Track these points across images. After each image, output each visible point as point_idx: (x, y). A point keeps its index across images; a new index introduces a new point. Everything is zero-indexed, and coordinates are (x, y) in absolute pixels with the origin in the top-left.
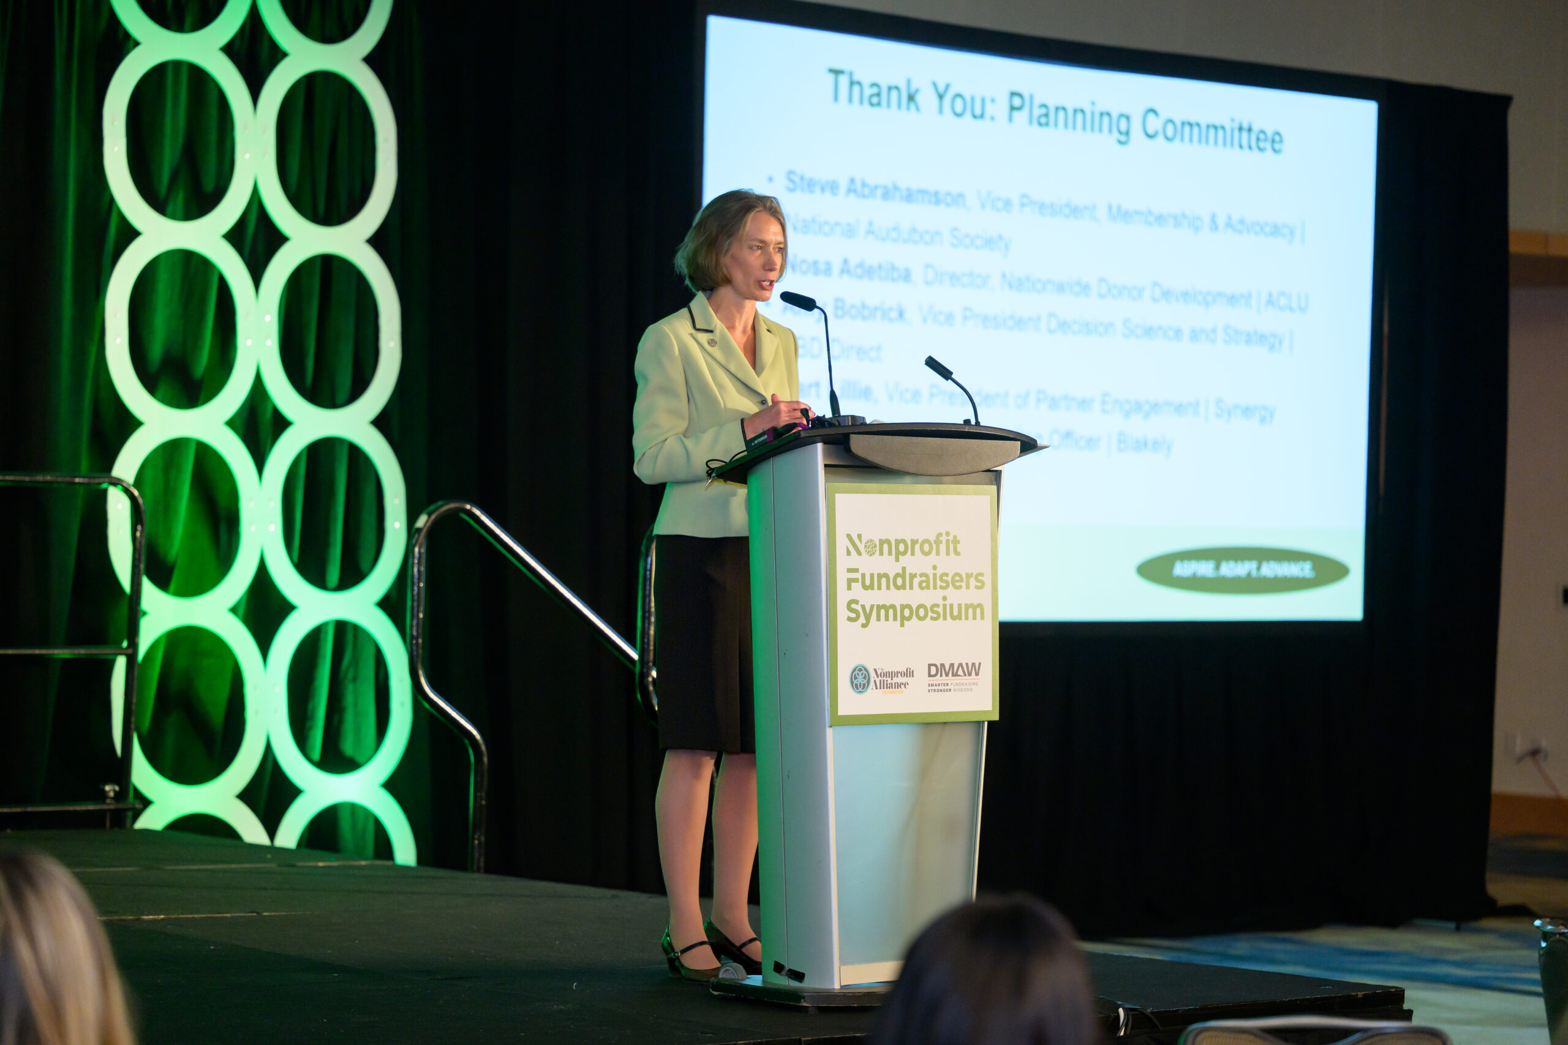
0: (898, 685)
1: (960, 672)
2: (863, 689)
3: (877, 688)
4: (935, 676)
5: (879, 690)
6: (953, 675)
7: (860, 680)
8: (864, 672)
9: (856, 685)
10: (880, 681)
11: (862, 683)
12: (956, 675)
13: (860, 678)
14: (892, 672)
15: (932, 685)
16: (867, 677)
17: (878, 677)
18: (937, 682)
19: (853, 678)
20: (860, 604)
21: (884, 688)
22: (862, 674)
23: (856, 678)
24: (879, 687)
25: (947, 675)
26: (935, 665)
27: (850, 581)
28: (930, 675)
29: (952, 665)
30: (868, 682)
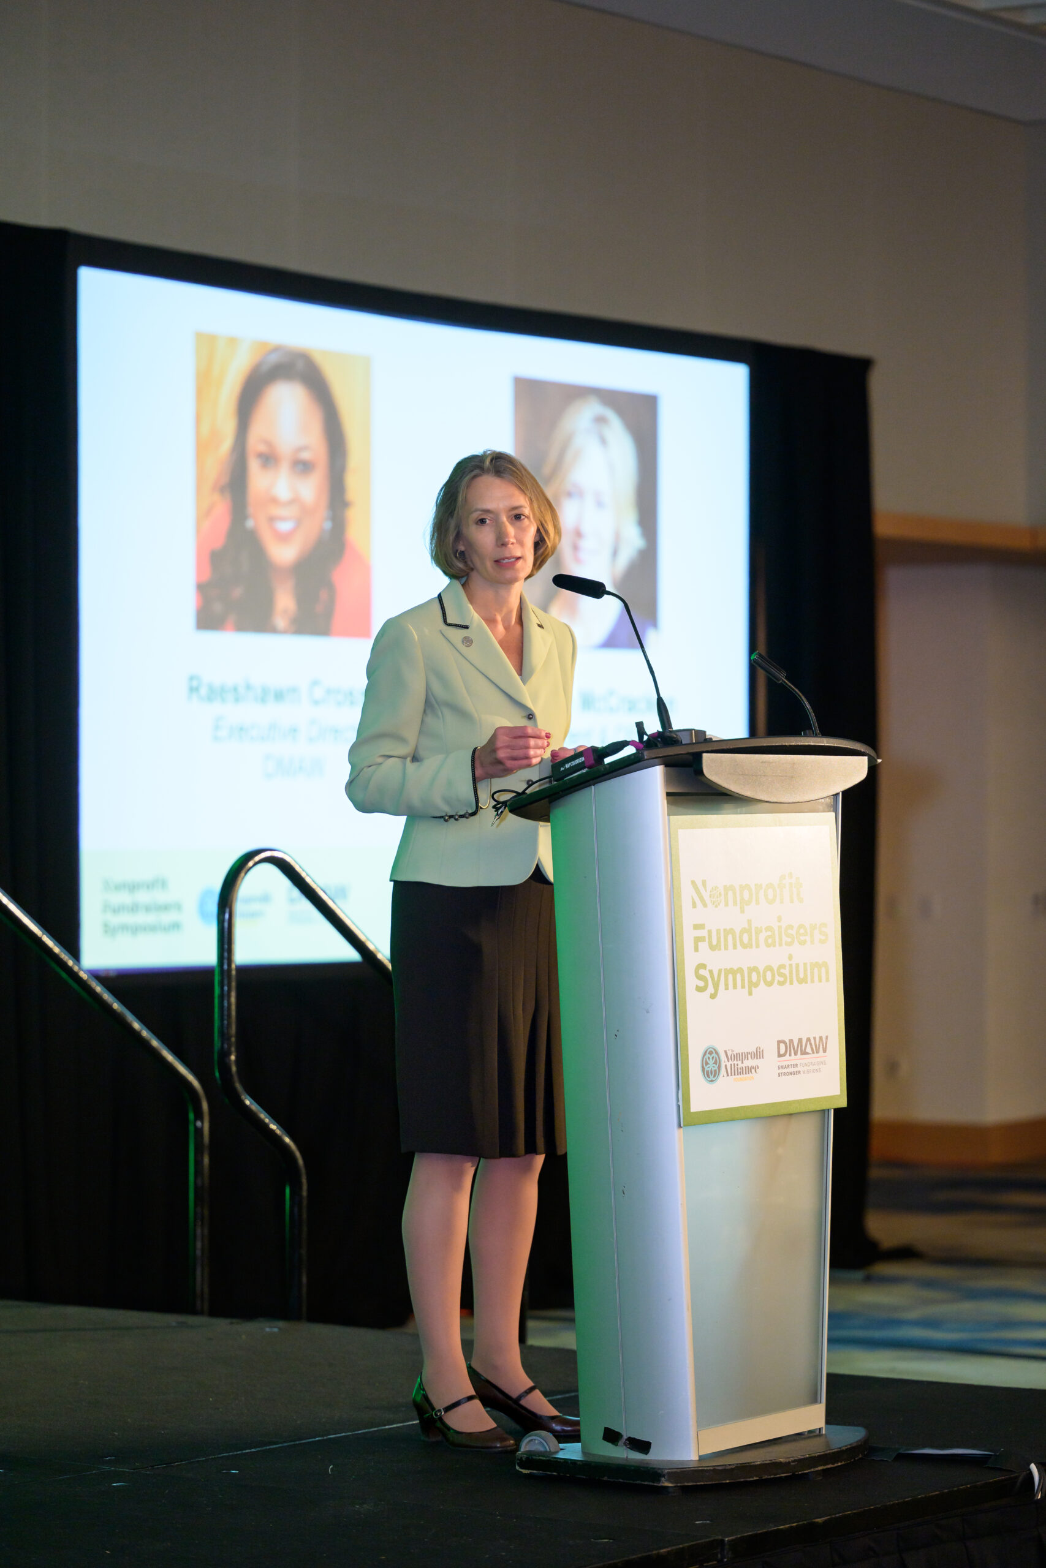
0: (749, 1070)
1: (809, 1050)
2: (714, 1077)
3: (728, 1075)
4: (784, 1055)
5: (730, 1077)
6: (802, 1054)
7: (711, 1066)
8: (714, 1055)
9: (708, 1072)
10: (731, 1065)
11: (713, 1069)
12: (806, 1053)
13: (711, 1062)
14: (742, 1053)
15: (782, 1067)
16: (718, 1062)
17: (729, 1061)
18: (787, 1063)
19: (704, 1063)
20: (707, 970)
21: (735, 1075)
22: (713, 1058)
23: (707, 1064)
24: (730, 1074)
25: (796, 1054)
26: (784, 1042)
27: (698, 940)
28: (780, 1055)
29: (800, 1040)
30: (719, 1068)
